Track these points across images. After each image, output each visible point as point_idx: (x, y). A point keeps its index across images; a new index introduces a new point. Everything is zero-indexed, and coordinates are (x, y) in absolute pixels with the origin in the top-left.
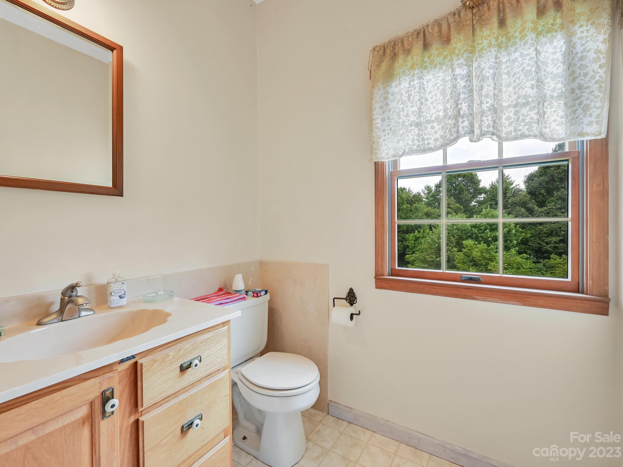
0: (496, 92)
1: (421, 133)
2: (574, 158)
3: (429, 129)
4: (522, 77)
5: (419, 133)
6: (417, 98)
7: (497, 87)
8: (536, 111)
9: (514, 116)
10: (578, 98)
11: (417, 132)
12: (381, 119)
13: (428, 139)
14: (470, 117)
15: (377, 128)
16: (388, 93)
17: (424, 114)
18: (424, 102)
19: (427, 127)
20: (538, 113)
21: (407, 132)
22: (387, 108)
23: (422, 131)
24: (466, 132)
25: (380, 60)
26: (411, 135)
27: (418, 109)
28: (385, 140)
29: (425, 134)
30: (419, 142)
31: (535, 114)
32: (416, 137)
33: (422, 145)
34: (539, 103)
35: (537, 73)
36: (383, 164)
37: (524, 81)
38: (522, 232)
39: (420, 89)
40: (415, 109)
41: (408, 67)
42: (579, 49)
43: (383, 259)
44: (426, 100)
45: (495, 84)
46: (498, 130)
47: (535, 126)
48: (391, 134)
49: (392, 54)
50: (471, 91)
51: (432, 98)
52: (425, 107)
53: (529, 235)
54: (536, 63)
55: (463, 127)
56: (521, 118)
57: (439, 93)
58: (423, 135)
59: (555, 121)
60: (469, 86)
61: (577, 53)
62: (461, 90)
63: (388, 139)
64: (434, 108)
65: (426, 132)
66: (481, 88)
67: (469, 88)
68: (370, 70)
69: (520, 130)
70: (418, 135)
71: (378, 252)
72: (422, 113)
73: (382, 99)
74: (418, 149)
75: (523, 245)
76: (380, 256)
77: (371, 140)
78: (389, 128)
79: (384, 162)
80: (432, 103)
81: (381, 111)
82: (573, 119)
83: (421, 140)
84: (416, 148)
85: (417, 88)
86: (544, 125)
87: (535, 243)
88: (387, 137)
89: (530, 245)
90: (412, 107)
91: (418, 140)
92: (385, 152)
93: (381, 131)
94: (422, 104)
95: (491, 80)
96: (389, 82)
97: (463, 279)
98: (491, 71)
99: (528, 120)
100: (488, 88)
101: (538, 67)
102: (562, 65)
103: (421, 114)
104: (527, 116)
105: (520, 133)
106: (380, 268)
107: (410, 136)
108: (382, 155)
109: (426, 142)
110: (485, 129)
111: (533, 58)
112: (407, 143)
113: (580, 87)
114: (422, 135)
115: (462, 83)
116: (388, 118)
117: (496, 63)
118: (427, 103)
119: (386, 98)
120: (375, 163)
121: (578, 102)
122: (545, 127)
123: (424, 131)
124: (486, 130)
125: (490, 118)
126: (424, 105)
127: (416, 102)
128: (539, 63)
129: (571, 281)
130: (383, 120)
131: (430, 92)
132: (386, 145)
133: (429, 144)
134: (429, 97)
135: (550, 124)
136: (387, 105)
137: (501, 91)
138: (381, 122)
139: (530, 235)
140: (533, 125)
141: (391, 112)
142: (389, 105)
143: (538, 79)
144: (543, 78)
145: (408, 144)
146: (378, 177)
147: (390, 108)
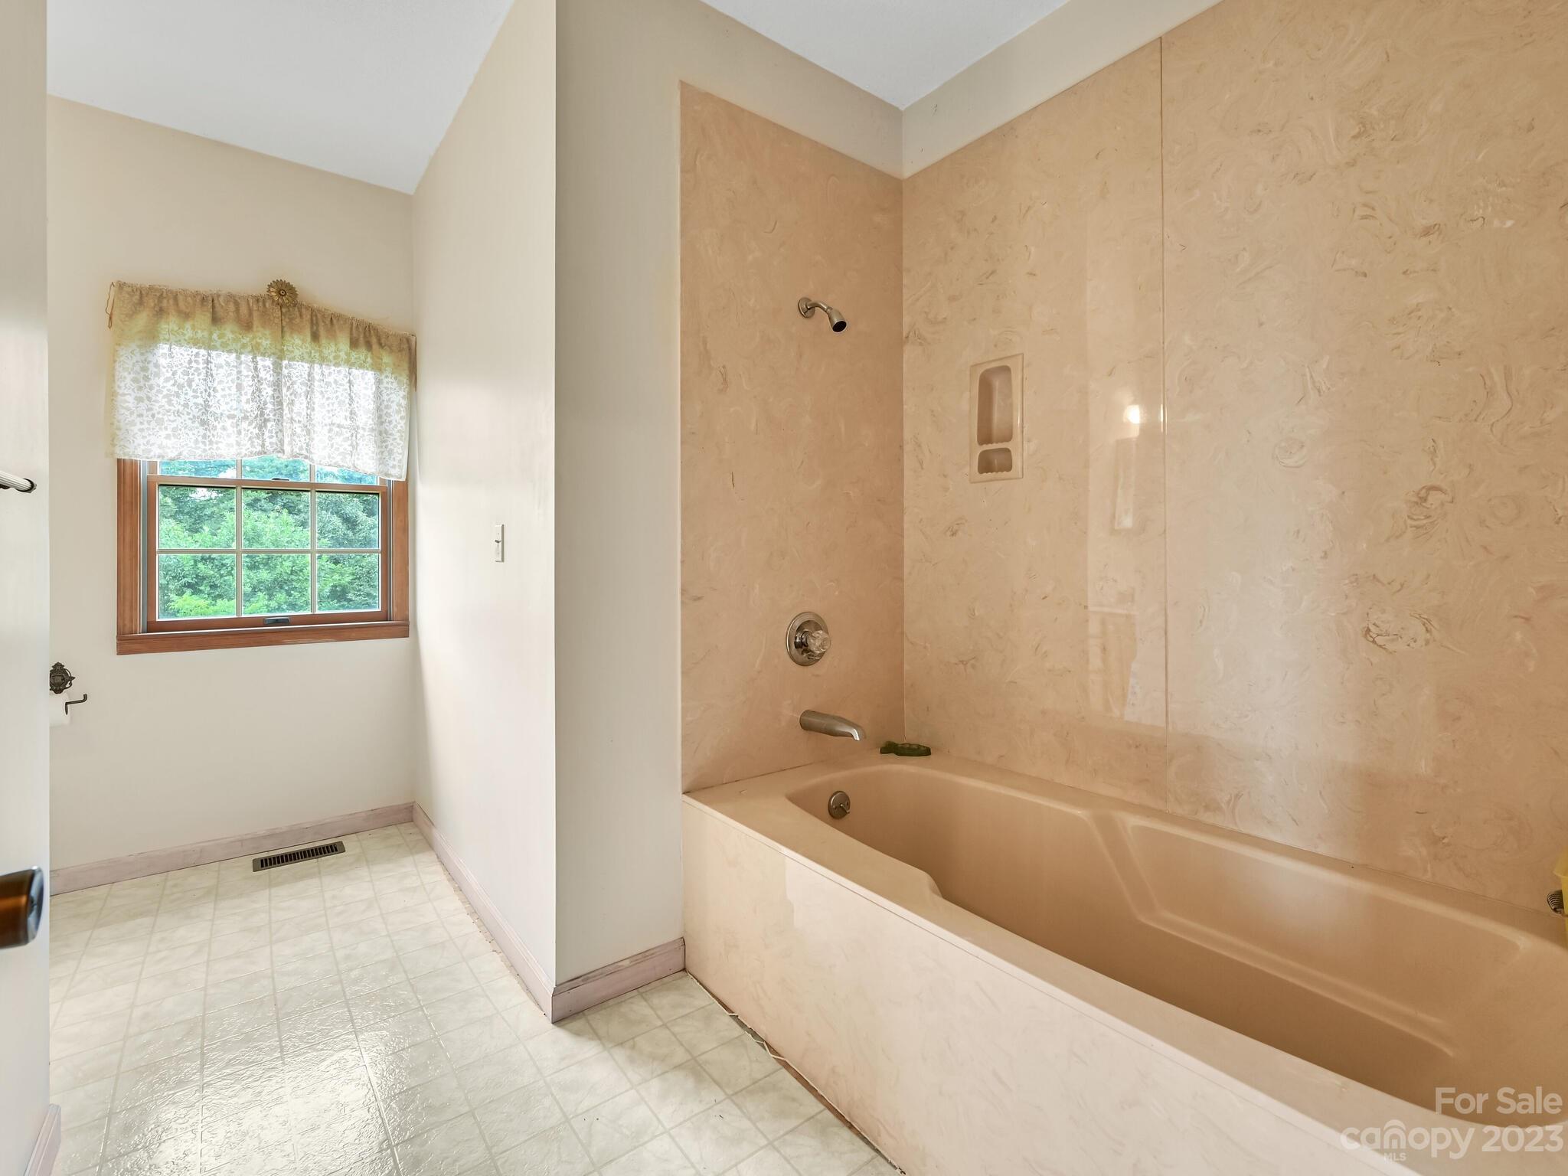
0: (309, 411)
1: (208, 434)
2: (383, 493)
3: (219, 430)
4: (336, 405)
5: (205, 434)
6: (202, 388)
7: (310, 406)
8: (350, 442)
9: (328, 441)
10: (384, 442)
11: (202, 432)
12: (136, 397)
13: (217, 443)
14: (279, 434)
15: (128, 409)
16: (149, 362)
17: (212, 409)
18: (212, 393)
19: (216, 426)
20: (351, 445)
21: (185, 428)
22: (147, 383)
23: (209, 430)
24: (275, 449)
25: (133, 308)
26: (193, 434)
27: (205, 402)
28: (142, 430)
29: (213, 436)
30: (205, 445)
31: (349, 446)
32: (200, 439)
33: (209, 449)
34: (352, 435)
35: (350, 405)
36: (134, 464)
37: (338, 410)
38: (333, 571)
39: (207, 376)
40: (200, 401)
41: (186, 338)
42: (385, 397)
43: (133, 608)
44: (215, 390)
45: (308, 403)
46: (311, 453)
47: (348, 457)
48: (153, 424)
49: (157, 309)
50: (280, 403)
51: (223, 390)
52: (213, 400)
53: (348, 579)
54: (350, 394)
55: (271, 443)
56: (335, 446)
57: (235, 387)
58: (211, 437)
59: (367, 454)
60: (278, 397)
61: (383, 401)
62: (268, 398)
63: (148, 429)
64: (227, 403)
65: (215, 433)
66: (292, 403)
67: (279, 400)
68: (109, 312)
69: (333, 458)
70: (204, 436)
71: (124, 598)
72: (210, 407)
73: (137, 368)
74: (203, 454)
75: (335, 601)
76: (128, 603)
77: (112, 424)
78: (150, 413)
79: (136, 461)
80: (224, 396)
81: (135, 385)
82: (381, 459)
83: (208, 443)
84: (200, 453)
85: (203, 374)
86: (357, 456)
87: (360, 595)
88: (146, 426)
89: (351, 600)
90: (196, 397)
91: (204, 443)
92: (142, 447)
93: (135, 415)
94: (209, 395)
95: (303, 398)
96: (150, 346)
97: (267, 623)
98: (304, 388)
99: (341, 450)
100: (300, 405)
101: (351, 399)
102: (372, 403)
103: (207, 409)
104: (341, 445)
105: (334, 461)
106: (127, 622)
107: (191, 435)
108: (136, 451)
109: (215, 446)
110: (296, 450)
111: (346, 390)
112: (185, 443)
113: (386, 432)
114: (209, 437)
115: (270, 391)
116: (149, 399)
117: (309, 380)
118: (217, 394)
119: (144, 369)
120: (118, 459)
121: (384, 444)
122: (358, 459)
123: (212, 432)
124: (298, 452)
125: (303, 439)
126: (212, 398)
127: (201, 393)
128: (352, 394)
129: (380, 610)
130: (139, 400)
131: (221, 382)
132: (144, 437)
133: (218, 448)
134: (219, 388)
135: (362, 456)
136: (147, 378)
137: (313, 409)
138: (136, 402)
139: (351, 577)
140: (347, 456)
141: (154, 391)
142: (150, 379)
143: (351, 411)
144: (356, 409)
145: (187, 444)
146: (124, 483)
147: (152, 385)
